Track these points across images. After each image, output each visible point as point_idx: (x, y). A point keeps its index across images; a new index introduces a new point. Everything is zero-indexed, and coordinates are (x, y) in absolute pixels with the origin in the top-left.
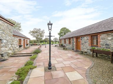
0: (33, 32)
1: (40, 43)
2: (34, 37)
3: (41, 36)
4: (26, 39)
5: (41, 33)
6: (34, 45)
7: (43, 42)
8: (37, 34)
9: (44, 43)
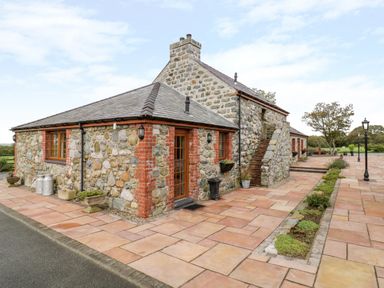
0: (314, 115)
1: (336, 149)
2: (317, 129)
3: (341, 125)
4: (296, 138)
5: (340, 114)
6: (316, 153)
7: (347, 146)
8: (325, 120)
9: (351, 148)
